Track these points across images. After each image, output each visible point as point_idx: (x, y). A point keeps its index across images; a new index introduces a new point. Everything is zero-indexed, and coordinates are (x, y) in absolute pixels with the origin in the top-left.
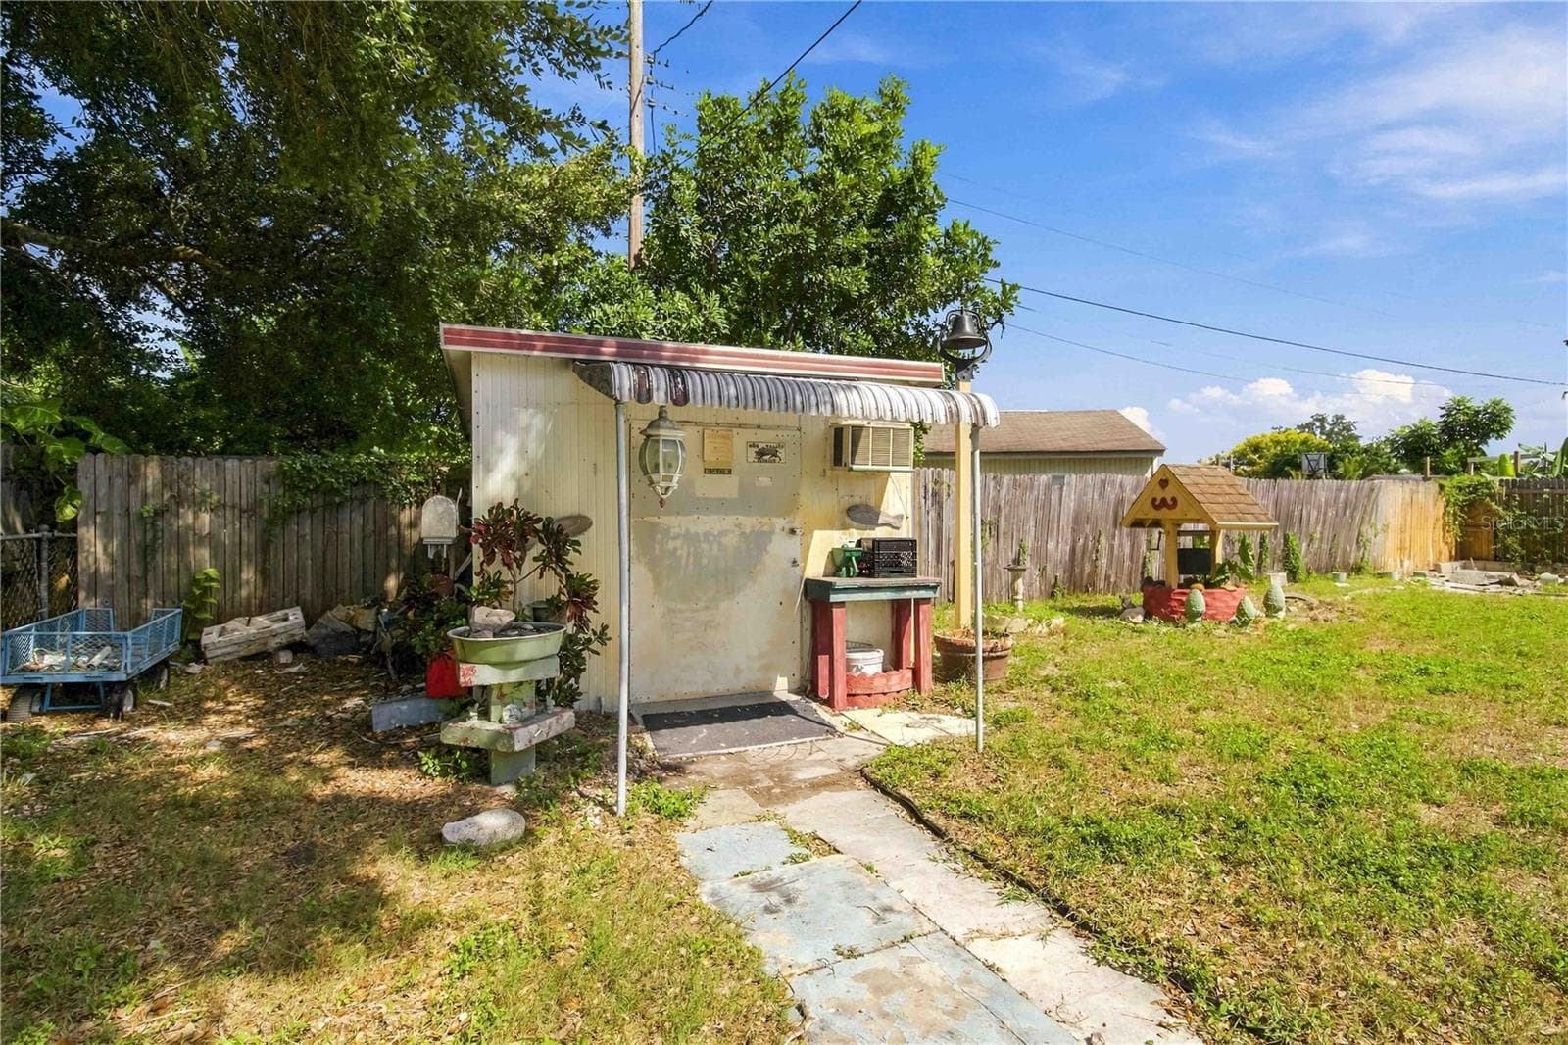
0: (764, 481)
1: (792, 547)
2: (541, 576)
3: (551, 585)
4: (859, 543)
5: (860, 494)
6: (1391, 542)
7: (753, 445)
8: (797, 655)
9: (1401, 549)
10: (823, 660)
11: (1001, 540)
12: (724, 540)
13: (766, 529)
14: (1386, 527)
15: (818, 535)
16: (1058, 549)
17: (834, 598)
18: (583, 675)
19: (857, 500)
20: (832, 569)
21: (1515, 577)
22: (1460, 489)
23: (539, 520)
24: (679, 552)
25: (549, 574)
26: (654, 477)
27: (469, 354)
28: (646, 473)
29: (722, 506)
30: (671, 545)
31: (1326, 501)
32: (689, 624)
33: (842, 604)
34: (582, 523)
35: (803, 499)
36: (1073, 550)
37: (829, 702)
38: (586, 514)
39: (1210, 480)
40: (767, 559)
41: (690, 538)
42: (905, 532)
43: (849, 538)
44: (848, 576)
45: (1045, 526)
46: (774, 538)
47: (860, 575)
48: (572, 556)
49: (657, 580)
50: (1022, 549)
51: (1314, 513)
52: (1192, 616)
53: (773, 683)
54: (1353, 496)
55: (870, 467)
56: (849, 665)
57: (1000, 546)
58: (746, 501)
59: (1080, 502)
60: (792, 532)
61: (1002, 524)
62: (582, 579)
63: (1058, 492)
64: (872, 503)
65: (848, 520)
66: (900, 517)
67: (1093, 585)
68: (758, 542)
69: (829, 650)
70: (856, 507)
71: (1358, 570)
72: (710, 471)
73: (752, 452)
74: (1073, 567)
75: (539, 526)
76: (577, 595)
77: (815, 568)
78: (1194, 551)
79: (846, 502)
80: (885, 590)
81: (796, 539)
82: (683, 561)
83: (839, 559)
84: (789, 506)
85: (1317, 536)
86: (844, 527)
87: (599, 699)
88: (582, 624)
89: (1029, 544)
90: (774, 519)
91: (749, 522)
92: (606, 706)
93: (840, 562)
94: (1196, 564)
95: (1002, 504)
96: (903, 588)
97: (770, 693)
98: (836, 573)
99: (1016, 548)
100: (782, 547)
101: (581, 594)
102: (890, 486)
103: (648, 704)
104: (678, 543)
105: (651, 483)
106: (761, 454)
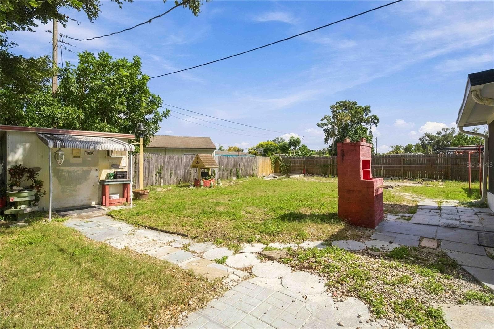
0: (89, 159)
1: (97, 173)
2: (28, 181)
3: (31, 182)
4: (114, 172)
5: (115, 162)
6: (260, 169)
7: (86, 151)
8: (98, 196)
9: (262, 171)
10: (104, 197)
11: (166, 171)
12: (78, 172)
13: (90, 169)
14: (259, 167)
15: (103, 171)
16: (181, 172)
17: (105, 184)
18: (40, 201)
19: (114, 163)
20: (107, 177)
21: (277, 177)
22: (274, 159)
23: (27, 168)
24: (66, 175)
25: (30, 180)
26: (58, 161)
27: (6, 131)
28: (56, 160)
29: (77, 165)
30: (64, 173)
31: (245, 161)
32: (68, 191)
33: (108, 185)
34: (39, 169)
35: (99, 163)
36: (185, 173)
37: (105, 206)
38: (40, 167)
39: (207, 158)
40: (90, 176)
41: (69, 172)
42: (126, 169)
43: (112, 171)
44: (111, 179)
45: (177, 167)
46: (92, 171)
47: (113, 179)
48: (36, 176)
49: (60, 181)
50: (171, 173)
51: (242, 164)
52: (201, 186)
53: (92, 203)
54: (250, 160)
55: (116, 156)
56: (110, 198)
57: (166, 172)
58: (84, 163)
59: (186, 161)
60: (97, 170)
61: (166, 167)
62: (39, 181)
63: (180, 160)
64: (118, 164)
65: (111, 167)
66: (125, 167)
67: (190, 181)
68: (88, 172)
69: (105, 195)
70: (113, 164)
71: (253, 176)
72: (75, 157)
73: (86, 153)
74: (185, 177)
75: (27, 170)
76: (38, 184)
77: (103, 177)
78: (204, 172)
79: (111, 163)
80: (119, 182)
81: (98, 172)
82: (67, 177)
83: (109, 175)
84: (96, 164)
85: (243, 169)
86: (111, 169)
87: (43, 208)
88: (39, 191)
89: (173, 172)
90: (92, 167)
91: (85, 168)
92: (45, 209)
93: (109, 176)
94: (205, 175)
95: (166, 162)
96: (124, 181)
97: (91, 205)
98: (108, 179)
99: (170, 173)
100: (94, 173)
101: (39, 184)
102: (122, 160)
103: (57, 209)
104: (65, 173)
105: (57, 162)
106: (88, 153)
